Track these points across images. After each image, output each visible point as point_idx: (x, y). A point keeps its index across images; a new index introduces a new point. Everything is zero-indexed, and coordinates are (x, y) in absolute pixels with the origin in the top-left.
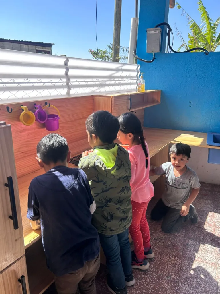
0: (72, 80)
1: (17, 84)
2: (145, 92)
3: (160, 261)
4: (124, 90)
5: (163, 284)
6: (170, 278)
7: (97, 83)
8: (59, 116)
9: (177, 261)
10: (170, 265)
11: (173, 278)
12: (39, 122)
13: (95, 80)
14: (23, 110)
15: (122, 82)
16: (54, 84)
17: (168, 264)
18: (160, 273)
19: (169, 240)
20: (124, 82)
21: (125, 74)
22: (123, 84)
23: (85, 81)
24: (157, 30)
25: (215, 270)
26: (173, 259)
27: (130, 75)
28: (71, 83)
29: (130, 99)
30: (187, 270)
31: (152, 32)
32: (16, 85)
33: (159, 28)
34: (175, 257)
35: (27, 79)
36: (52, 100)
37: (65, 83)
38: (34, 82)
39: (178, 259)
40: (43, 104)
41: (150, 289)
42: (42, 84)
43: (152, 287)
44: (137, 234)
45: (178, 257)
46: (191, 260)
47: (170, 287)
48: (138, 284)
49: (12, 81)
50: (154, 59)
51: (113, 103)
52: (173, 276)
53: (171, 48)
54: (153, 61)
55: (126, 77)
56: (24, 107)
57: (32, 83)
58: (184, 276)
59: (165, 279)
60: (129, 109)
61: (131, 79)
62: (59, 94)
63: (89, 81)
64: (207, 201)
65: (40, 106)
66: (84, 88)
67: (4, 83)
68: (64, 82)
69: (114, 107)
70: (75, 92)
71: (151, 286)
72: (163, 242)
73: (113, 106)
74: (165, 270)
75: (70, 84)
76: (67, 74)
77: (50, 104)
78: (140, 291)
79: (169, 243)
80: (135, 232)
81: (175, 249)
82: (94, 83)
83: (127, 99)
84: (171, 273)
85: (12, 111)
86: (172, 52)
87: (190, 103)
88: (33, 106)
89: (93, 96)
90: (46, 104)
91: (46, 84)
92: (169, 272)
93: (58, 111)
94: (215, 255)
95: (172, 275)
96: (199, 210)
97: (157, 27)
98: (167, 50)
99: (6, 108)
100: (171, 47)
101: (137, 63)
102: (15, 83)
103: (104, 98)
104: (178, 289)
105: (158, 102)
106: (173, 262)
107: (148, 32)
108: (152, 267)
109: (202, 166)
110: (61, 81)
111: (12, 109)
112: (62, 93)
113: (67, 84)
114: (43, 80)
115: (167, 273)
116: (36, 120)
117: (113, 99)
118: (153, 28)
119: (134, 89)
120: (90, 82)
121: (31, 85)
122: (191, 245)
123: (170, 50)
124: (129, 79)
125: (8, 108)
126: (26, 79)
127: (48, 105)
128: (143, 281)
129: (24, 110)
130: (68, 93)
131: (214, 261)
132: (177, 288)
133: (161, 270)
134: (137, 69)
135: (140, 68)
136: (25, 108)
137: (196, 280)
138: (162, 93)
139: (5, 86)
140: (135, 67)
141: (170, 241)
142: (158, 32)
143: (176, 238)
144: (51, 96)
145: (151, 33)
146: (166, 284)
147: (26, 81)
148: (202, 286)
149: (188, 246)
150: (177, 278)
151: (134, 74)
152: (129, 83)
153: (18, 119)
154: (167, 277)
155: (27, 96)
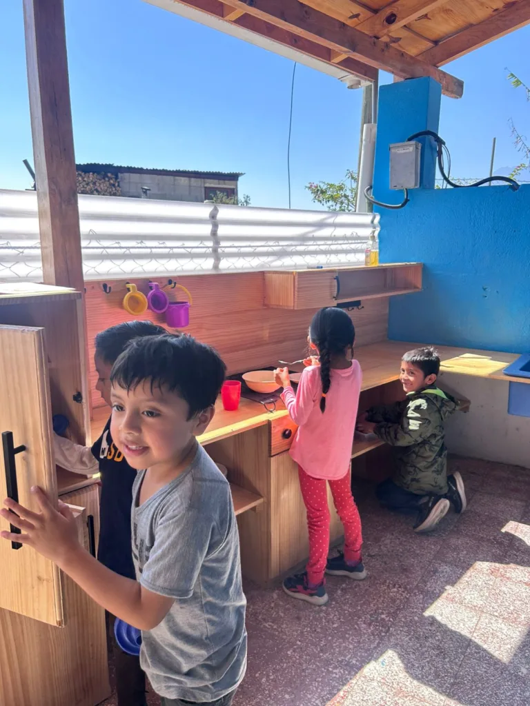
0: (223, 244)
1: (125, 250)
2: (378, 266)
3: (366, 590)
4: (339, 263)
5: (357, 625)
6: (377, 619)
7: (276, 249)
8: (190, 303)
9: (402, 595)
10: (384, 598)
11: (383, 619)
12: (153, 311)
13: (271, 243)
14: (129, 290)
15: (333, 247)
16: (189, 250)
17: (380, 597)
18: (359, 608)
19: (398, 560)
20: (339, 247)
21: (340, 232)
22: (337, 252)
23: (250, 246)
24: (410, 145)
25: (475, 618)
26: (395, 590)
27: (355, 234)
28: (223, 249)
29: (337, 278)
30: (415, 610)
31: (401, 151)
32: (123, 250)
33: (413, 142)
34: (400, 587)
35: (142, 242)
36: (181, 277)
37: (211, 249)
38: (154, 246)
39: (403, 592)
40: (166, 282)
41: (330, 629)
42: (167, 251)
43: (335, 626)
44: (318, 531)
45: (406, 588)
46: (433, 596)
47: (370, 631)
48: (311, 618)
49: (117, 245)
50: (407, 201)
51: (296, 283)
52: (383, 616)
53: (446, 179)
54: (402, 206)
55: (345, 238)
56: (130, 286)
57: (151, 248)
58: (406, 619)
59: (365, 618)
60: (334, 297)
61: (356, 241)
62: (199, 268)
63: (258, 246)
64: (513, 502)
65: (157, 286)
66: (248, 259)
67: (104, 248)
68: (208, 247)
69: (298, 292)
70: (227, 265)
71: (333, 624)
72: (385, 563)
73: (296, 289)
74: (372, 605)
75: (220, 250)
76: (214, 233)
77: (175, 283)
78: (311, 629)
79: (396, 563)
80: (316, 526)
81: (406, 575)
82: (270, 249)
83: (331, 279)
84: (380, 611)
85: (110, 291)
86: (449, 187)
87: (485, 289)
88: (145, 284)
89: (263, 273)
90: (170, 282)
91: (176, 251)
92: (378, 608)
93: (190, 294)
94: (487, 594)
95: (383, 613)
96: (488, 516)
97: (410, 140)
98: (439, 183)
99: (102, 286)
100: (447, 175)
101: (371, 210)
102: (120, 248)
103: (281, 275)
104: (384, 636)
105: (416, 287)
106: (391, 594)
107: (393, 151)
108: (348, 597)
109: (517, 429)
110: (201, 245)
111: (110, 288)
112: (205, 266)
113: (215, 251)
114: (169, 244)
115: (372, 610)
116: (149, 308)
117: (296, 277)
118: (404, 141)
119: (362, 262)
120: (261, 247)
121: (148, 251)
122: (443, 572)
123: (445, 182)
124: (350, 242)
125: (105, 286)
126: (139, 241)
127: (173, 285)
128: (321, 615)
129: (131, 289)
130: (216, 267)
131: (482, 603)
132: (383, 634)
133: (364, 603)
134: (372, 222)
135: (381, 219)
136: (133, 287)
137: (427, 628)
138: (424, 268)
139: (104, 252)
140: (367, 219)
141: (400, 561)
142: (411, 149)
143: (414, 558)
144: (183, 271)
145: (398, 152)
146: (364, 626)
147: (139, 245)
148: (437, 638)
149: (435, 573)
150: (391, 619)
151: (367, 232)
152: (353, 249)
153: (121, 305)
154: (371, 615)
155: (140, 269)
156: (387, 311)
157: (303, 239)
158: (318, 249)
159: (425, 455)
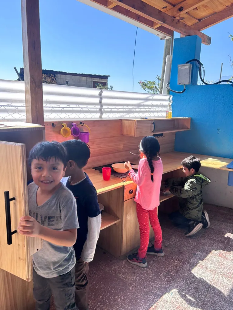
0: (104, 107)
1: (62, 108)
2: (172, 119)
3: (164, 261)
5: (160, 277)
6: (169, 274)
7: (127, 110)
8: (90, 133)
9: (180, 264)
10: (172, 265)
11: (172, 275)
12: (74, 136)
13: (125, 107)
14: (63, 126)
15: (152, 110)
16: (89, 109)
17: (170, 264)
18: (161, 269)
20: (155, 110)
21: (155, 103)
22: (153, 112)
23: (116, 108)
24: (187, 65)
25: (212, 275)
26: (177, 262)
27: (161, 104)
28: (104, 109)
29: (154, 123)
30: (186, 271)
31: (183, 68)
32: (61, 109)
33: (189, 64)
34: (179, 260)
35: (69, 105)
36: (85, 121)
37: (99, 109)
39: (180, 263)
40: (79, 123)
41: (148, 278)
42: (80, 109)
43: (150, 277)
45: (181, 261)
46: (194, 265)
47: (166, 279)
48: (140, 273)
49: (58, 106)
50: (185, 90)
51: (136, 125)
52: (172, 273)
53: (202, 80)
54: (183, 92)
55: (157, 106)
56: (64, 124)
57: (73, 108)
58: (182, 275)
59: (164, 274)
60: (152, 132)
61: (162, 107)
62: (93, 117)
63: (119, 108)
64: (228, 224)
65: (75, 124)
66: (115, 114)
67: (53, 107)
68: (98, 108)
69: (137, 129)
70: (106, 116)
71: (150, 276)
72: (172, 249)
73: (136, 128)
74: (167, 268)
75: (103, 110)
76: (100, 102)
77: (83, 124)
78: (140, 278)
81: (181, 255)
82: (125, 110)
83: (151, 124)
84: (170, 271)
85: (55, 126)
86: (204, 84)
87: (218, 130)
88: (70, 124)
89: (121, 120)
90: (81, 123)
91: (84, 109)
92: (169, 270)
93: (89, 129)
94: (218, 265)
95: (171, 272)
96: (217, 230)
97: (187, 63)
98: (199, 83)
99: (51, 124)
100: (203, 79)
101: (169, 93)
102: (60, 107)
103: (129, 121)
104: (172, 282)
105: (188, 128)
106: (175, 264)
107: (179, 68)
108: (156, 264)
110: (95, 107)
111: (55, 125)
112: (96, 116)
113: (101, 110)
114: (81, 106)
115: (167, 270)
116: (72, 134)
117: (136, 122)
118: (184, 64)
119: (165, 116)
120: (121, 109)
121: (72, 109)
122: (198, 254)
123: (202, 82)
124: (159, 107)
125: (53, 124)
126: (68, 105)
127: (82, 124)
128: (144, 272)
129: (64, 126)
130: (101, 117)
131: (215, 269)
132: (172, 281)
133: (163, 267)
134: (169, 99)
135: (173, 98)
136: (65, 125)
137: (191, 279)
138: (192, 121)
139: (53, 109)
140: (167, 97)
141: (179, 249)
142: (188, 67)
143: (185, 248)
144: (86, 118)
145: (182, 68)
146: (163, 277)
147: (68, 106)
148: (195, 284)
149: (194, 255)
150: (175, 275)
151: (166, 103)
152: (161, 111)
153: (59, 133)
154: (166, 273)
155: (68, 117)
156: (175, 138)
157: (139, 105)
158: (145, 110)
159: (194, 203)
